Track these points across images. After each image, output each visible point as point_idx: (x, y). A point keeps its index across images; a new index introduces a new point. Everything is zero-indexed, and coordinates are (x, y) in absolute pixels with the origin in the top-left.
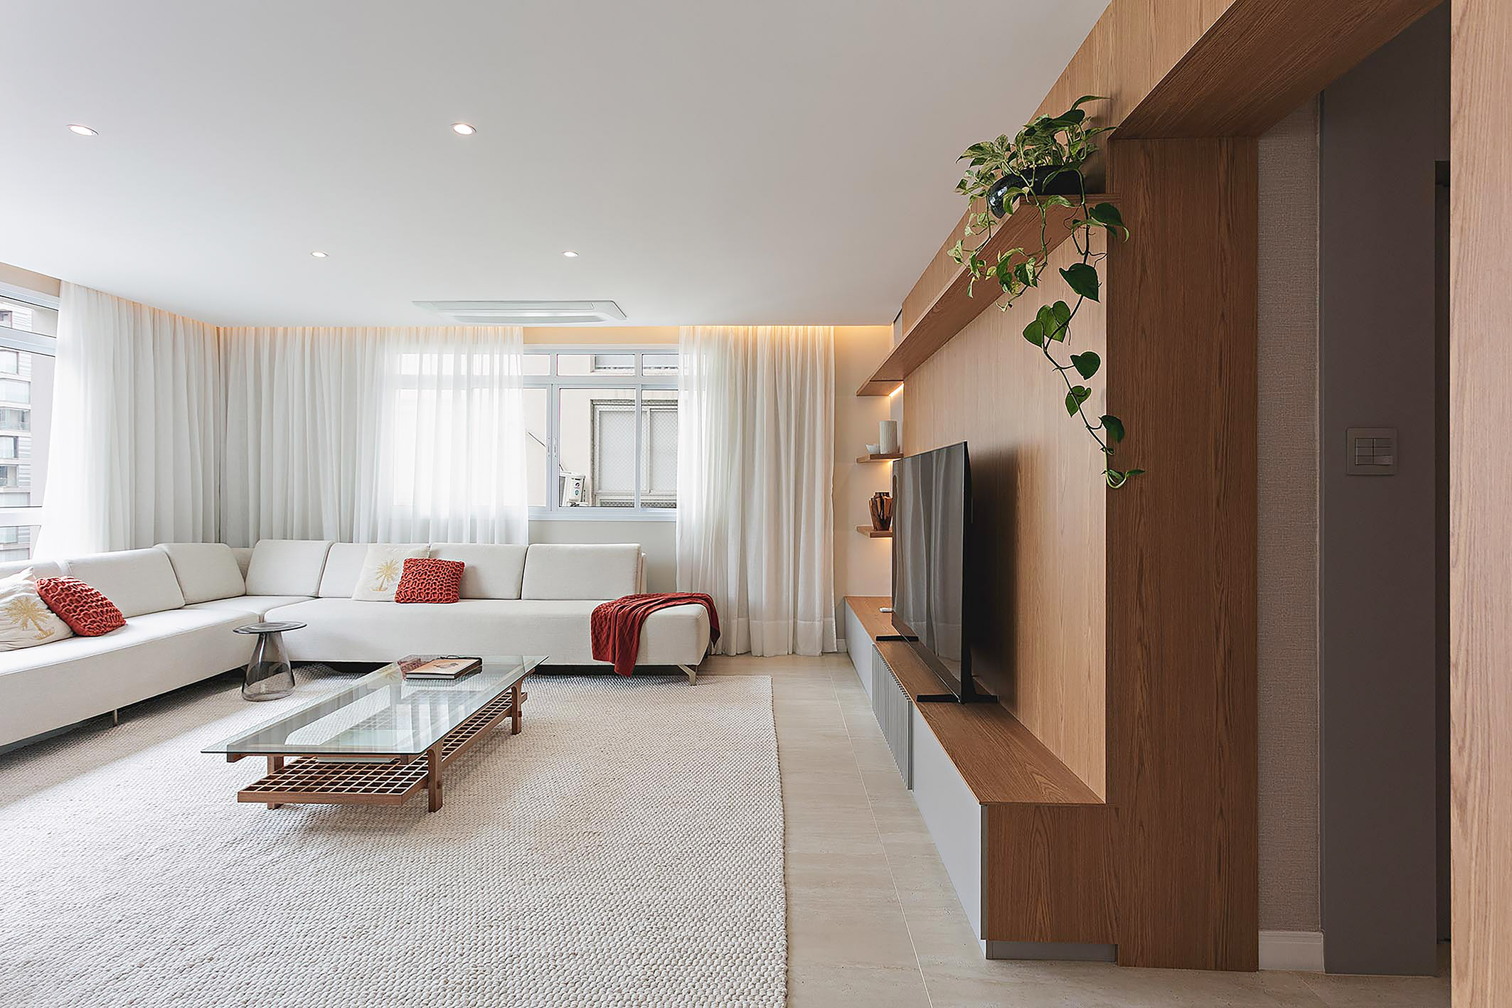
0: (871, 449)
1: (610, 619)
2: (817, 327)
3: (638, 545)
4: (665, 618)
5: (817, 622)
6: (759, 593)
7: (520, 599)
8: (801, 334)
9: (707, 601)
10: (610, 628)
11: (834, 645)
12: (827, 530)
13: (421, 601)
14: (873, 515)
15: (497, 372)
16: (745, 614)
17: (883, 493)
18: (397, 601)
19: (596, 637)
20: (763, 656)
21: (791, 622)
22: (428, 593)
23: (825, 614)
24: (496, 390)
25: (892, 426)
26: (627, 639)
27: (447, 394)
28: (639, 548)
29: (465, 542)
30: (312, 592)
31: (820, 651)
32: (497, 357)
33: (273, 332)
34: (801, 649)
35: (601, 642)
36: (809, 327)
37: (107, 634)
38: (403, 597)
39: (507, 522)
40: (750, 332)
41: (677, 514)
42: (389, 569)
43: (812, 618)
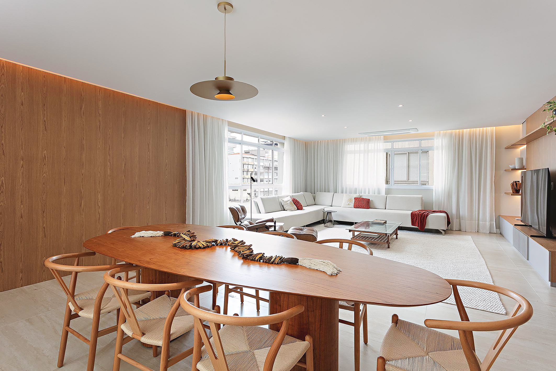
0: (511, 167)
1: (417, 215)
2: (488, 128)
3: (422, 196)
4: (434, 216)
5: (487, 223)
6: (464, 211)
7: (386, 209)
8: (481, 130)
9: (446, 213)
10: (417, 217)
11: (495, 230)
12: (492, 193)
13: (360, 208)
14: (512, 188)
15: (376, 148)
16: (459, 218)
17: (517, 181)
18: (354, 208)
19: (413, 220)
20: (466, 231)
21: (477, 222)
22: (362, 206)
23: (491, 220)
24: (376, 153)
25: (521, 159)
26: (422, 221)
27: (362, 155)
28: (422, 197)
29: (367, 193)
30: (331, 205)
31: (489, 232)
32: (376, 144)
33: (318, 142)
34: (481, 230)
35: (414, 221)
36: (484, 128)
37: (302, 210)
38: (356, 207)
39: (379, 189)
40: (461, 131)
41: (434, 187)
42: (350, 200)
43: (486, 221)
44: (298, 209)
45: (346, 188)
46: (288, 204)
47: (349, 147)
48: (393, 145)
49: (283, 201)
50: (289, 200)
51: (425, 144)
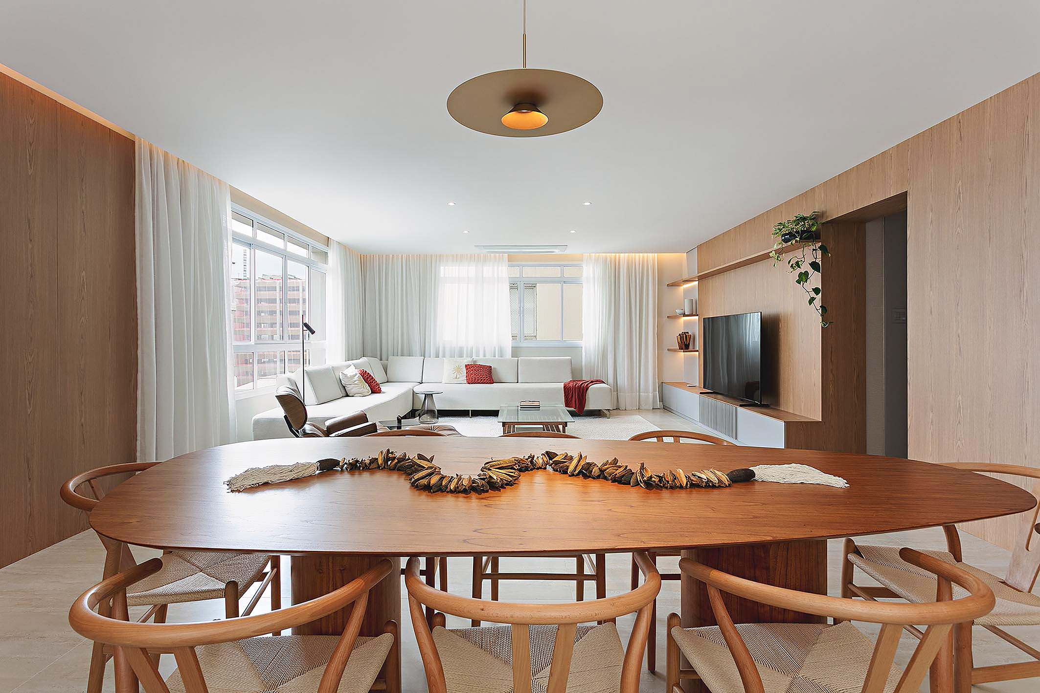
0: (679, 312)
1: (571, 389)
2: (649, 254)
3: (570, 358)
4: (595, 388)
5: (650, 395)
6: (622, 380)
7: (518, 382)
8: (641, 257)
10: (572, 393)
11: (658, 404)
12: (654, 350)
13: (479, 383)
14: (679, 342)
15: (496, 275)
16: (616, 390)
17: (685, 332)
18: (469, 383)
19: (567, 398)
20: (625, 410)
21: (638, 394)
22: (481, 380)
23: (654, 390)
24: (495, 284)
25: (692, 302)
26: (580, 400)
29: (481, 357)
30: (419, 380)
31: (652, 408)
32: (496, 268)
34: (643, 407)
35: (569, 400)
36: (645, 254)
37: (380, 393)
38: (470, 381)
39: (500, 347)
40: (617, 256)
41: (583, 343)
42: (458, 369)
43: (648, 392)
44: (373, 392)
45: (444, 348)
46: (356, 382)
47: (446, 271)
48: (521, 272)
49: (346, 375)
50: (356, 374)
51: (568, 273)
